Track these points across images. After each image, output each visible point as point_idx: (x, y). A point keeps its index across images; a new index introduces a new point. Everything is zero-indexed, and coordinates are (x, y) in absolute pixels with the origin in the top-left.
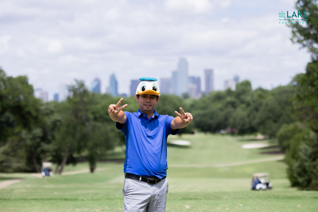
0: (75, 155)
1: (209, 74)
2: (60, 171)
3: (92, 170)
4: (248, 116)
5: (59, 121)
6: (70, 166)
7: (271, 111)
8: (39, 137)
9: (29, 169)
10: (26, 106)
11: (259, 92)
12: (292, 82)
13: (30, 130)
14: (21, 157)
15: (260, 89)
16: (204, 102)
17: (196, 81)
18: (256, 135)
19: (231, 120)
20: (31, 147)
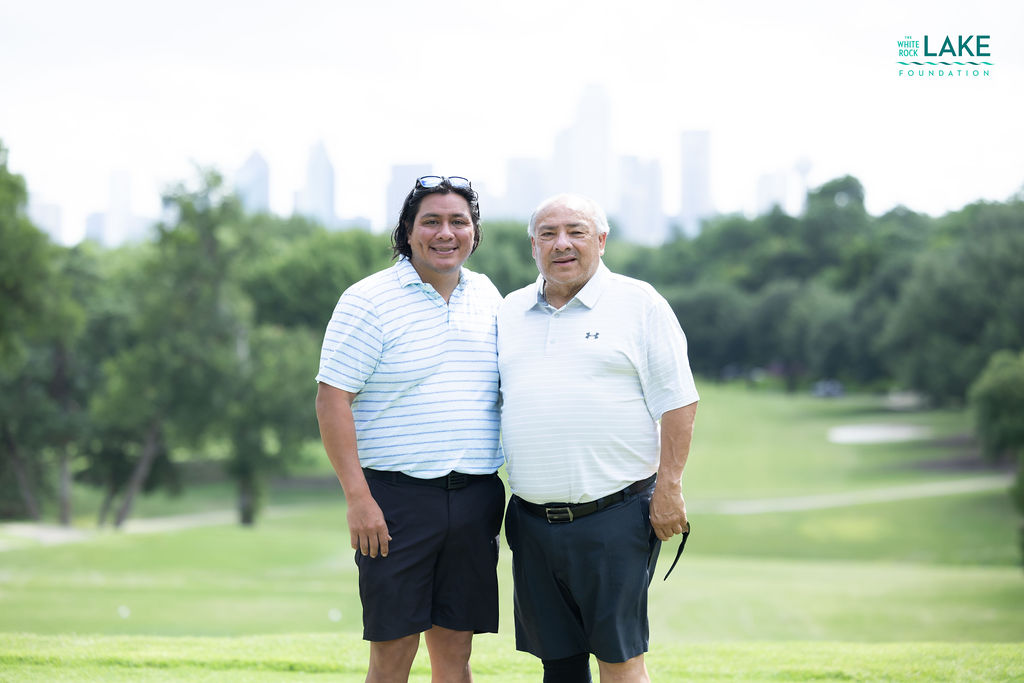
0: (180, 455)
2: (120, 519)
3: (247, 517)
4: (856, 316)
5: (122, 319)
6: (158, 499)
7: (948, 297)
16: (680, 256)
18: (883, 392)
19: (787, 331)
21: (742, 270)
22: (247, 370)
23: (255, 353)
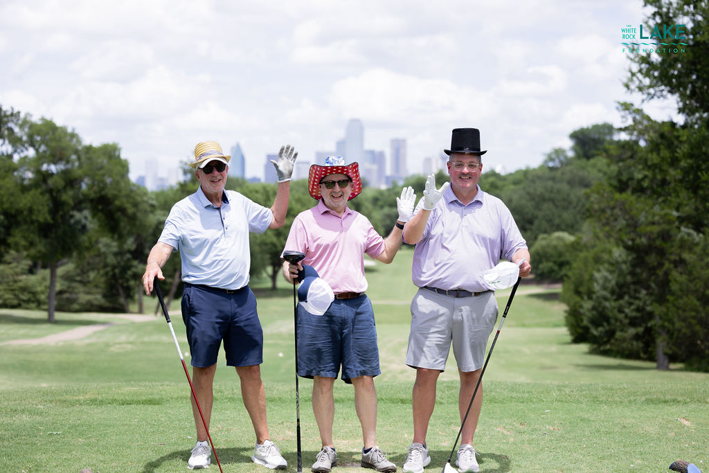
1: (399, 147)
8: (130, 251)
9: (107, 305)
10: (116, 197)
11: (491, 179)
12: (546, 162)
13: (121, 238)
14: (97, 286)
15: (493, 174)
17: (377, 158)
20: (114, 267)
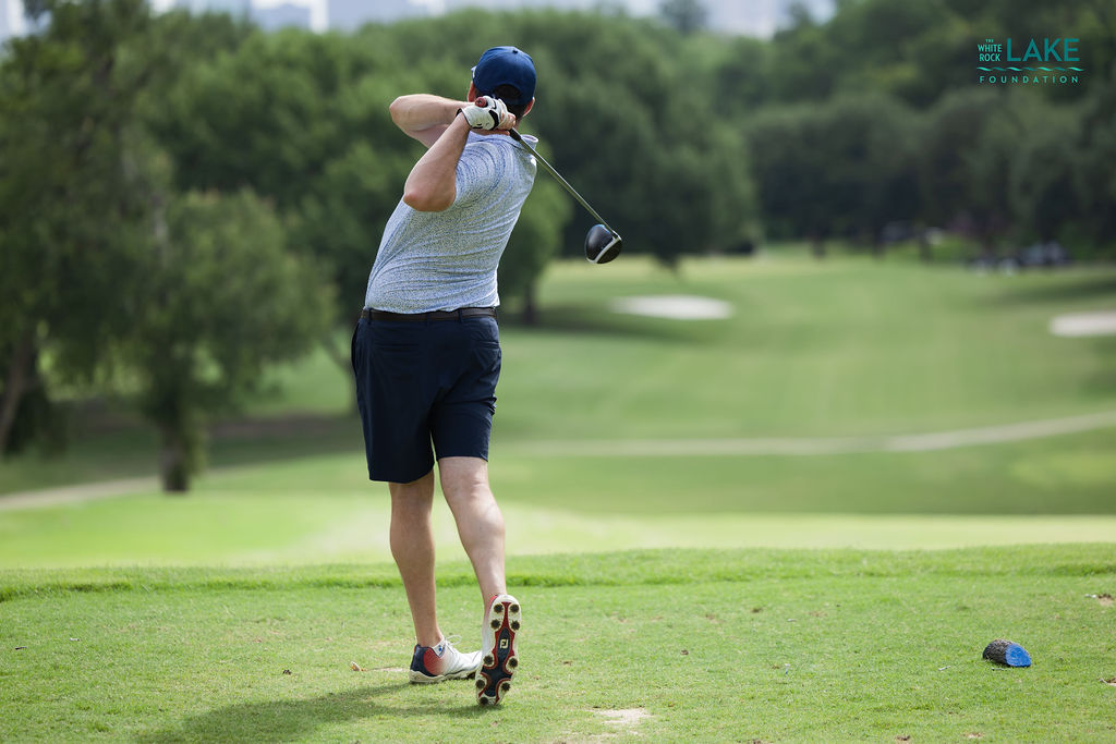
3: (177, 481)
16: (807, 52)
21: (907, 73)
22: (168, 258)
23: (178, 233)
